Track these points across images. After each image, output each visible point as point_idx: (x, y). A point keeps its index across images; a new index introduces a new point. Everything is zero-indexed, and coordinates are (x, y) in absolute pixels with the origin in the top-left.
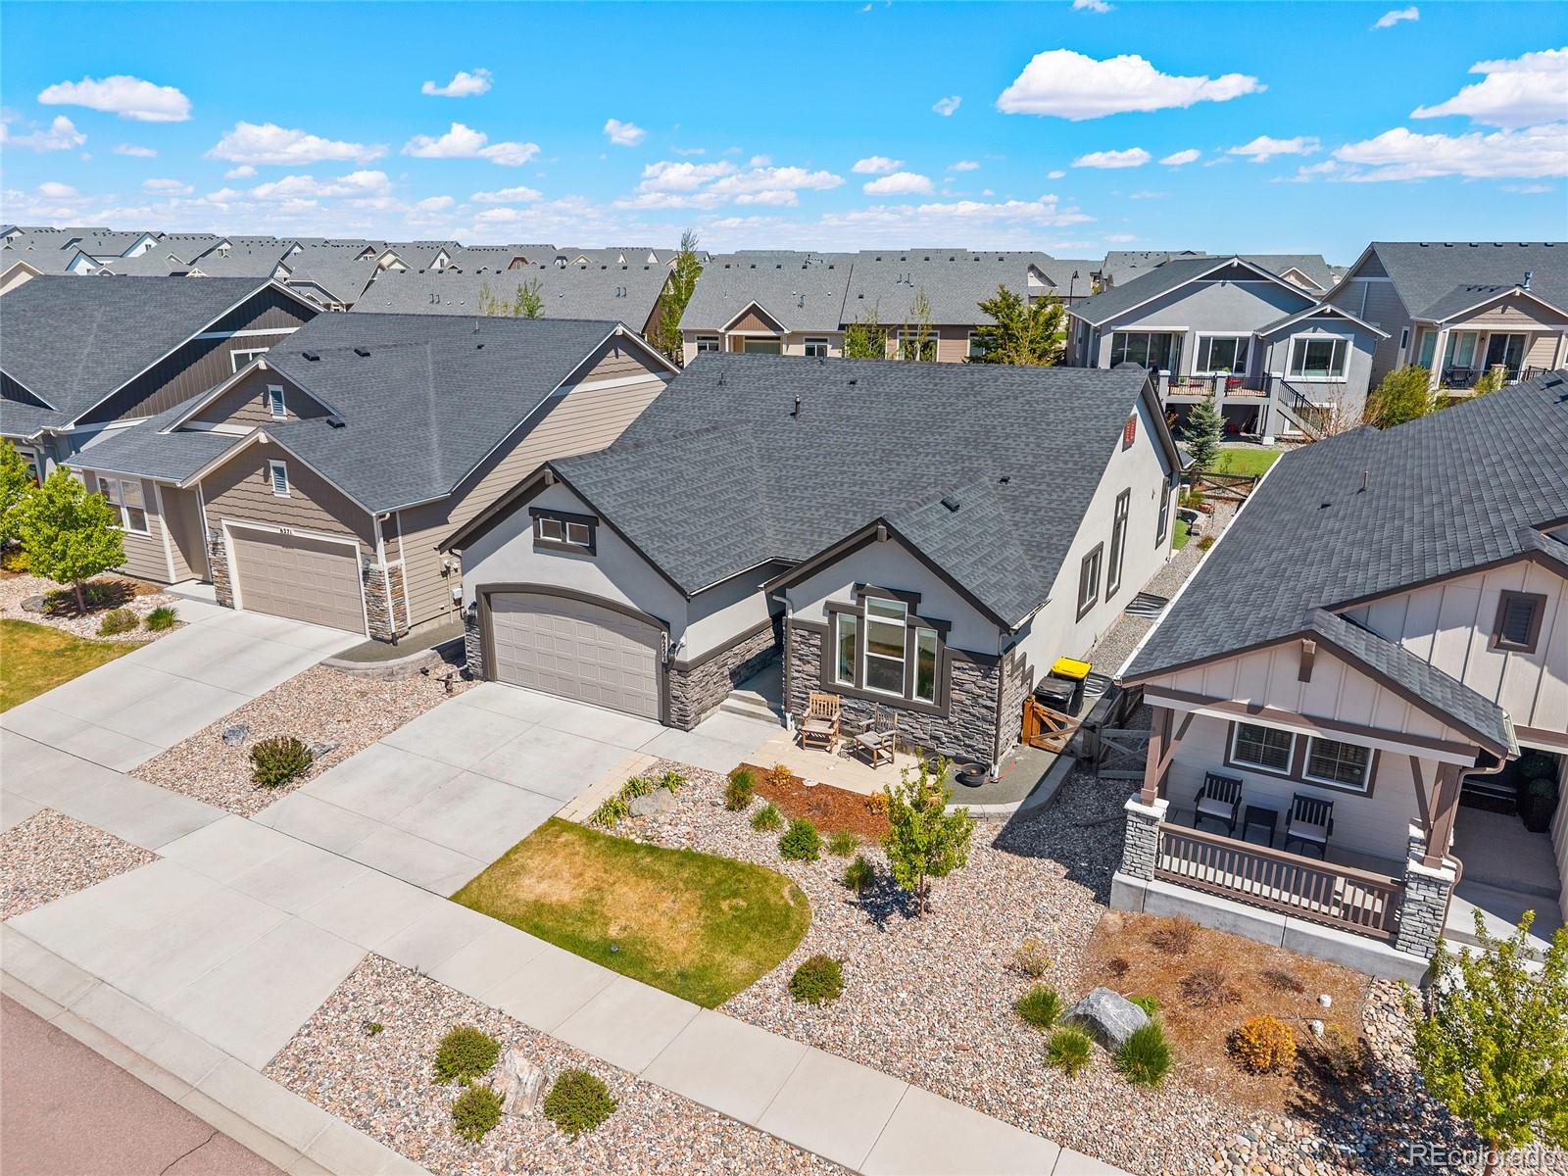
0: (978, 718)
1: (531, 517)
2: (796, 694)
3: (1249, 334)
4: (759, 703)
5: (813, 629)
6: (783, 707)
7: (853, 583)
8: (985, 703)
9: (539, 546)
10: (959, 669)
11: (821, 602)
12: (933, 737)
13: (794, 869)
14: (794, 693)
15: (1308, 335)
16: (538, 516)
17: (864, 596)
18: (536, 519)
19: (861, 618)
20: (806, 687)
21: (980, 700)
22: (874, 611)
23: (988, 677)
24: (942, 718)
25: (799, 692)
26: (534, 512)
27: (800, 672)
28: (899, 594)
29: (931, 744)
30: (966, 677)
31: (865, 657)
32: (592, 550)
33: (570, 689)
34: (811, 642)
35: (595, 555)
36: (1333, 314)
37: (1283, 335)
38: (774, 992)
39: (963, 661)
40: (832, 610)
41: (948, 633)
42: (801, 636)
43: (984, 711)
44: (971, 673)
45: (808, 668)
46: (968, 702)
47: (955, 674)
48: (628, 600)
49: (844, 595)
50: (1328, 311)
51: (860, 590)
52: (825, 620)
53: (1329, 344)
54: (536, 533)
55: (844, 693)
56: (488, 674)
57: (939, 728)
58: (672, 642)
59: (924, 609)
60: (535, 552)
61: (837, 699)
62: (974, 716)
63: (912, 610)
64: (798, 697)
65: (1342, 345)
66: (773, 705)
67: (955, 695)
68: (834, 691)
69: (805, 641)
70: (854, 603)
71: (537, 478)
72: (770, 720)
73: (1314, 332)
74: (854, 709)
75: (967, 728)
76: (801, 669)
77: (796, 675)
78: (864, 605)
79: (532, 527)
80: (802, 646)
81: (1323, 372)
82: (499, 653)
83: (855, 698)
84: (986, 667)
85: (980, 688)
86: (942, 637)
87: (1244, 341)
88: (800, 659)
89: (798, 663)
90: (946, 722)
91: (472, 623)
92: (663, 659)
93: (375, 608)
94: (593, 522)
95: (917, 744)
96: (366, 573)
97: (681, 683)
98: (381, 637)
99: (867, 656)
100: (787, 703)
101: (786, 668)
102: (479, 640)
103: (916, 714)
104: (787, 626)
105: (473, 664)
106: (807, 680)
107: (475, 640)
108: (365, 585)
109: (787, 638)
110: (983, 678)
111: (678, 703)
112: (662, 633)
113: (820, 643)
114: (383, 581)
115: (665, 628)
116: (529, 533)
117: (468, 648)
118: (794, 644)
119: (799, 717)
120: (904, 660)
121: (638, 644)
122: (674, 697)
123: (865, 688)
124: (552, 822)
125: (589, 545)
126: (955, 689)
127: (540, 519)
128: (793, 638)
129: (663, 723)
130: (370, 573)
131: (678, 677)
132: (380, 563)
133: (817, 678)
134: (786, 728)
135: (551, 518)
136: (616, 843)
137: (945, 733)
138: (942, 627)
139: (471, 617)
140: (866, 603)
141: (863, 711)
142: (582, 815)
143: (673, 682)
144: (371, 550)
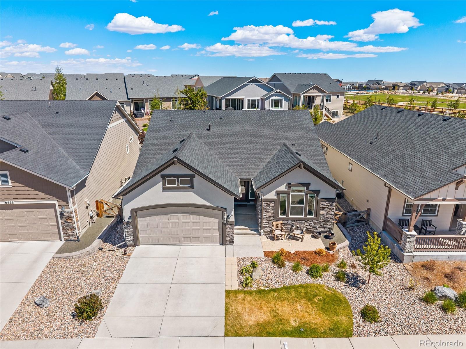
0: (328, 218)
1: (162, 179)
2: (264, 223)
3: (259, 98)
4: (246, 229)
5: (271, 201)
6: (259, 229)
7: (286, 184)
8: (331, 213)
9: (165, 189)
10: (322, 204)
11: (274, 191)
12: (313, 227)
13: (320, 281)
14: (263, 223)
15: (274, 98)
16: (166, 177)
17: (290, 187)
18: (164, 179)
19: (289, 194)
20: (268, 220)
21: (329, 213)
22: (293, 191)
23: (332, 205)
24: (317, 221)
25: (265, 222)
26: (163, 177)
27: (266, 216)
28: (303, 184)
29: (313, 229)
30: (325, 206)
31: (290, 206)
32: (192, 187)
33: (177, 241)
34: (270, 205)
35: (193, 189)
36: (279, 92)
37: (268, 98)
38: (362, 323)
39: (324, 202)
40: (278, 193)
41: (319, 194)
42: (266, 204)
43: (330, 216)
44: (327, 205)
45: (269, 214)
46: (325, 214)
47: (321, 206)
48: (209, 203)
49: (283, 188)
50: (278, 91)
51: (289, 185)
52: (275, 197)
53: (278, 100)
54: (164, 184)
55: (283, 219)
56: (136, 243)
57: (316, 224)
58: (227, 215)
59: (311, 188)
60: (163, 192)
61: (282, 222)
62: (327, 218)
63: (307, 189)
64: (265, 224)
65: (281, 100)
66: (251, 229)
67: (322, 213)
68: (280, 220)
69: (268, 205)
70: (286, 190)
71: (172, 161)
72: (253, 234)
73: (275, 97)
74: (286, 224)
75: (325, 222)
76: (266, 215)
77: (264, 217)
78: (290, 190)
79: (161, 182)
80: (267, 207)
81: (278, 107)
82: (141, 234)
83: (286, 220)
84: (332, 202)
85: (329, 209)
86: (317, 196)
87: (258, 100)
88: (266, 212)
89: (265, 213)
90: (318, 221)
91: (129, 224)
92: (224, 222)
93: (68, 228)
94: (192, 177)
95: (309, 230)
96: (62, 214)
97: (231, 229)
98: (71, 239)
99: (291, 206)
100: (261, 227)
101: (261, 215)
102: (132, 231)
103: (308, 221)
104: (261, 201)
105: (129, 241)
106: (268, 218)
107: (130, 231)
108: (61, 219)
109: (261, 205)
110: (331, 206)
111: (229, 236)
112: (224, 212)
113: (274, 205)
114: (73, 216)
115: (225, 210)
116: (160, 185)
117: (126, 235)
118: (264, 207)
119: (265, 231)
120: (304, 205)
121: (210, 218)
122: (228, 234)
123: (290, 216)
124: (228, 292)
125: (190, 185)
126: (321, 211)
127: (166, 179)
128: (264, 205)
129: (222, 244)
130: (65, 213)
131: (230, 227)
132: (71, 209)
133: (272, 217)
134: (261, 235)
135: (172, 177)
136: (260, 292)
137: (318, 225)
138: (317, 192)
139: (128, 222)
140: (291, 189)
141: (289, 224)
142: (235, 286)
143: (228, 229)
144: (65, 203)
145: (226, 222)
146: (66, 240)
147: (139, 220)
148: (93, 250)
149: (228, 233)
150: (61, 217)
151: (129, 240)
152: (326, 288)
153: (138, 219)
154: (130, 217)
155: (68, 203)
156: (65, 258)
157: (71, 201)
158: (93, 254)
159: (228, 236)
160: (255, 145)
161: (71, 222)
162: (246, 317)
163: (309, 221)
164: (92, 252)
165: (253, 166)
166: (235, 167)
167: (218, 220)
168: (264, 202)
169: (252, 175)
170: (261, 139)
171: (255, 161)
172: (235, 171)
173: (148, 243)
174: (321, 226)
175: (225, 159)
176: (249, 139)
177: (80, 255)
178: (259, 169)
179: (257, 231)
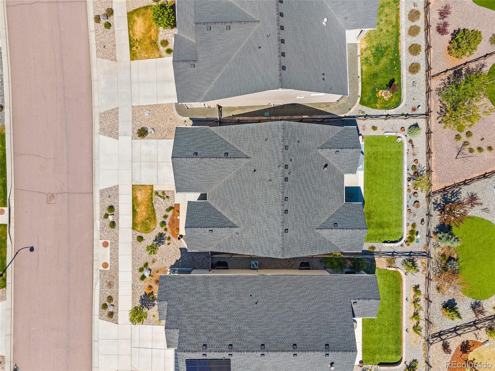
13: (158, 225)
38: (137, 235)
124: (152, 186)
136: (152, 199)
142: (155, 189)
166: (217, 191)
169: (211, 201)
170: (244, 211)
171: (223, 204)
172: (214, 191)
175: (224, 184)
176: (244, 202)
178: (216, 206)
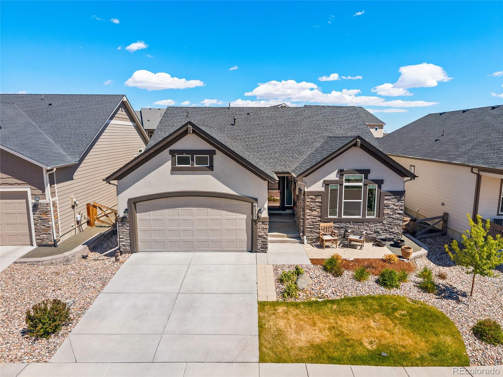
0: (395, 219)
1: (171, 155)
2: (308, 226)
4: (283, 237)
5: (317, 194)
6: (301, 234)
7: (337, 170)
8: (398, 212)
9: (174, 170)
10: (387, 199)
11: (322, 181)
12: (375, 232)
13: (398, 292)
16: (176, 154)
17: (343, 175)
18: (173, 156)
19: (341, 185)
20: (313, 222)
21: (397, 211)
22: (348, 181)
23: (400, 200)
24: (379, 223)
26: (172, 153)
27: (310, 216)
28: (360, 171)
29: (374, 235)
30: (390, 202)
32: (211, 168)
33: (190, 246)
34: (316, 200)
35: (213, 171)
39: (389, 196)
40: (326, 184)
41: (382, 185)
42: (311, 198)
43: (398, 216)
44: (392, 200)
45: (315, 213)
46: (391, 213)
47: (385, 202)
48: (234, 192)
49: (333, 176)
51: (341, 172)
52: (323, 189)
54: (173, 164)
55: (335, 221)
56: (133, 249)
57: (379, 227)
58: (258, 209)
59: (371, 176)
60: (171, 174)
61: (331, 224)
62: (393, 218)
63: (366, 178)
64: (309, 228)
66: (289, 235)
67: (386, 211)
68: (329, 221)
69: (313, 201)
71: (185, 128)
72: (292, 242)
74: (337, 227)
75: (390, 225)
76: (310, 214)
77: (308, 217)
78: (343, 179)
79: (170, 161)
80: (311, 203)
82: (140, 236)
83: (338, 222)
84: (399, 196)
85: (396, 206)
86: (380, 187)
89: (309, 211)
90: (381, 224)
91: (124, 221)
92: (254, 218)
93: (42, 227)
94: (212, 153)
95: (369, 237)
96: (35, 206)
97: (264, 228)
98: (46, 244)
99: (344, 202)
100: (303, 232)
101: (304, 215)
102: (129, 230)
103: (368, 224)
104: (304, 195)
105: (123, 245)
106: (314, 219)
107: (126, 230)
108: (34, 214)
109: (304, 200)
110: (398, 202)
111: (261, 239)
112: (254, 204)
113: (321, 200)
114: (50, 209)
115: (255, 202)
116: (169, 164)
117: (121, 236)
118: (307, 203)
119: (309, 237)
120: (362, 201)
121: (235, 214)
122: (259, 236)
123: (343, 217)
124: (262, 305)
125: (209, 166)
126: (385, 209)
127: (177, 156)
128: (307, 200)
129: (251, 252)
130: (39, 206)
131: (262, 225)
132: (47, 199)
133: (319, 217)
134: (303, 243)
135: (184, 154)
136: (310, 304)
137: (381, 229)
138: (380, 182)
139: (124, 218)
140: (344, 177)
141: (342, 228)
142: (273, 297)
143: (259, 228)
144: (40, 192)
145: (256, 219)
146: (39, 245)
147: (139, 216)
148: (73, 256)
149: (260, 234)
150: (33, 211)
151: (124, 243)
152: (409, 301)
153: (138, 214)
154: (126, 210)
155: (44, 191)
156: (32, 264)
157: (48, 189)
158: (73, 261)
159: (259, 238)
160: (292, 139)
161: (47, 218)
162: (291, 335)
163: (368, 222)
164: (71, 260)
165: (291, 158)
166: (267, 160)
167: (245, 216)
168: (308, 196)
169: (289, 167)
170: (299, 133)
171: (293, 154)
172: (268, 164)
173: (150, 250)
174: (386, 230)
175: (254, 152)
176: (283, 133)
177: (54, 261)
178: (298, 162)
179: (299, 238)
